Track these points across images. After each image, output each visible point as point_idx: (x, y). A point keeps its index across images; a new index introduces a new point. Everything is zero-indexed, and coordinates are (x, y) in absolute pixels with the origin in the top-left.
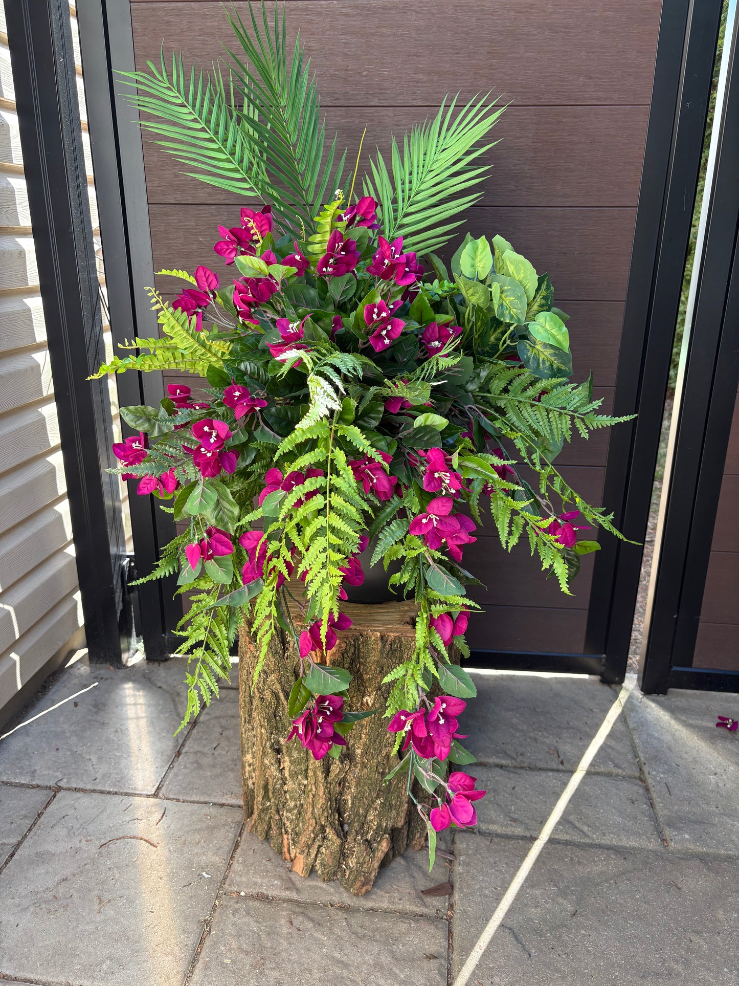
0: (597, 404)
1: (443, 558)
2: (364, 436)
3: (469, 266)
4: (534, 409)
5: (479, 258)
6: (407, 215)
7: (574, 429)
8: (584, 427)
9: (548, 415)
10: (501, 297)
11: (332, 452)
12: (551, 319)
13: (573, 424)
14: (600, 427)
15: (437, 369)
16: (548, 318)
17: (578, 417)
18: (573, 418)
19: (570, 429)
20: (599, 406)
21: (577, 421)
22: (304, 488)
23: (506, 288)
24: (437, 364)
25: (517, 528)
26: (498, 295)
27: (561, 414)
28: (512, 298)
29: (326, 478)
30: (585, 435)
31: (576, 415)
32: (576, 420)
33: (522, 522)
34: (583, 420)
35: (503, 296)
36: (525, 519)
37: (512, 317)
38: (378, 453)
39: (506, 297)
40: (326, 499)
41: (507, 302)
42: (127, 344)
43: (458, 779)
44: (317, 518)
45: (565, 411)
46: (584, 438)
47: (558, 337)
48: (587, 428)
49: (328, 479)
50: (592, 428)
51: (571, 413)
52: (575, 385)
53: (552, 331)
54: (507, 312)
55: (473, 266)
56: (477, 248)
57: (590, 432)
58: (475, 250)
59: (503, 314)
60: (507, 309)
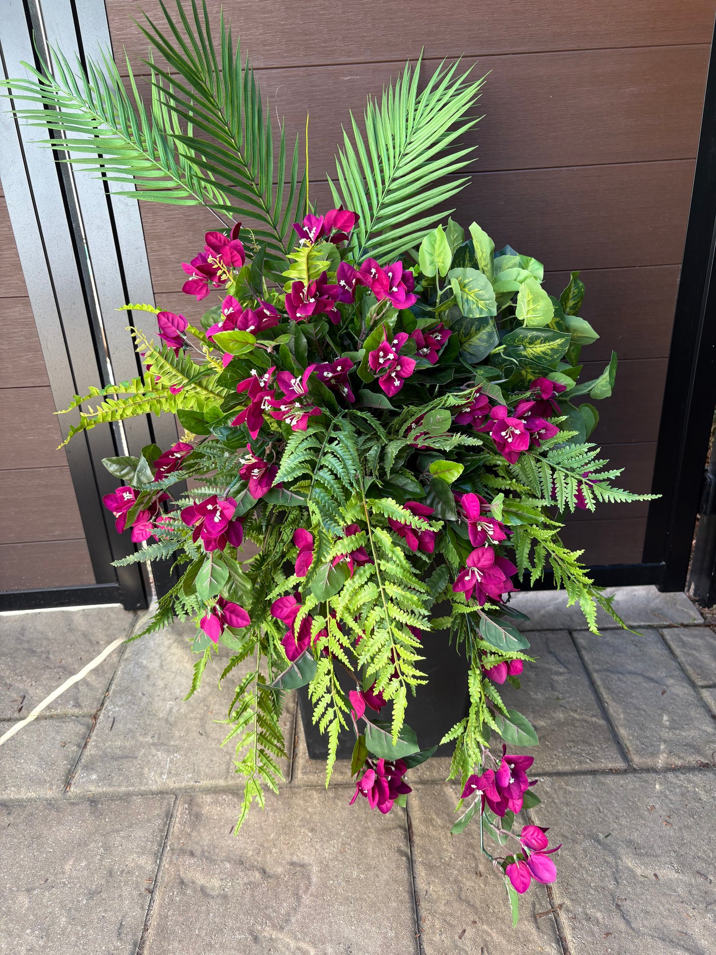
0: (614, 474)
1: (494, 607)
2: (402, 507)
3: (429, 263)
4: (538, 465)
5: (437, 252)
6: (384, 206)
7: (580, 497)
8: (591, 496)
9: (552, 475)
11: (373, 532)
13: (579, 491)
14: (613, 501)
17: (586, 483)
18: (580, 483)
19: (575, 495)
20: (617, 477)
21: (584, 488)
22: (354, 582)
23: (467, 281)
25: (539, 560)
27: (566, 476)
28: (476, 290)
29: (373, 563)
30: (591, 505)
31: (584, 480)
32: (583, 486)
33: (543, 553)
34: (591, 487)
35: (466, 290)
36: (547, 550)
38: (422, 520)
39: (470, 290)
40: (378, 586)
41: (473, 295)
42: (91, 411)
43: (531, 833)
44: (373, 609)
45: (573, 474)
46: (589, 509)
48: (595, 498)
49: (376, 564)
50: (601, 501)
51: (579, 477)
52: (593, 445)
54: (475, 306)
55: (432, 263)
56: (435, 241)
57: (598, 504)
58: (432, 243)
59: (470, 310)
60: (474, 303)
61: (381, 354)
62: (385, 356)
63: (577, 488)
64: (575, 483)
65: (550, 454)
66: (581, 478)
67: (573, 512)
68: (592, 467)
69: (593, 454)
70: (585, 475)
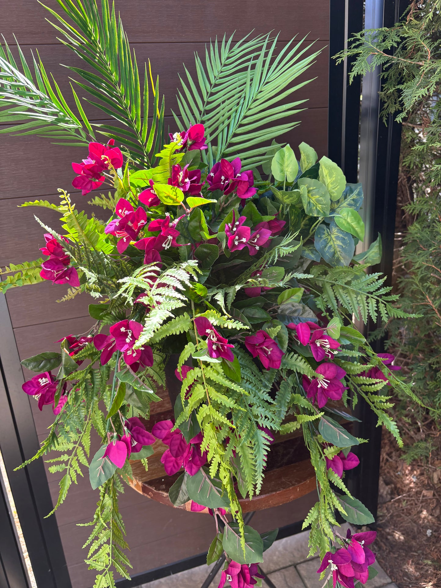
0: (395, 297)
3: (278, 172)
4: (345, 291)
5: (286, 164)
6: (235, 135)
7: (378, 312)
8: (386, 312)
9: (357, 298)
10: (308, 196)
12: (353, 214)
13: (378, 307)
15: (279, 256)
16: (350, 213)
18: (378, 302)
19: (376, 311)
21: (381, 306)
23: (312, 188)
24: (278, 252)
26: (306, 195)
27: (368, 297)
28: (317, 196)
30: (386, 319)
31: (380, 300)
32: (380, 304)
34: (385, 305)
35: (310, 195)
37: (318, 212)
39: (312, 195)
41: (314, 199)
45: (372, 296)
47: (356, 229)
51: (376, 298)
52: (380, 274)
53: (352, 224)
54: (315, 208)
55: (282, 171)
56: (284, 155)
58: (282, 157)
59: (311, 211)
60: (314, 206)
61: (237, 237)
62: (240, 239)
63: (376, 305)
64: (374, 301)
65: (353, 283)
66: (378, 299)
67: (375, 322)
68: (383, 291)
69: (381, 281)
70: (380, 296)
